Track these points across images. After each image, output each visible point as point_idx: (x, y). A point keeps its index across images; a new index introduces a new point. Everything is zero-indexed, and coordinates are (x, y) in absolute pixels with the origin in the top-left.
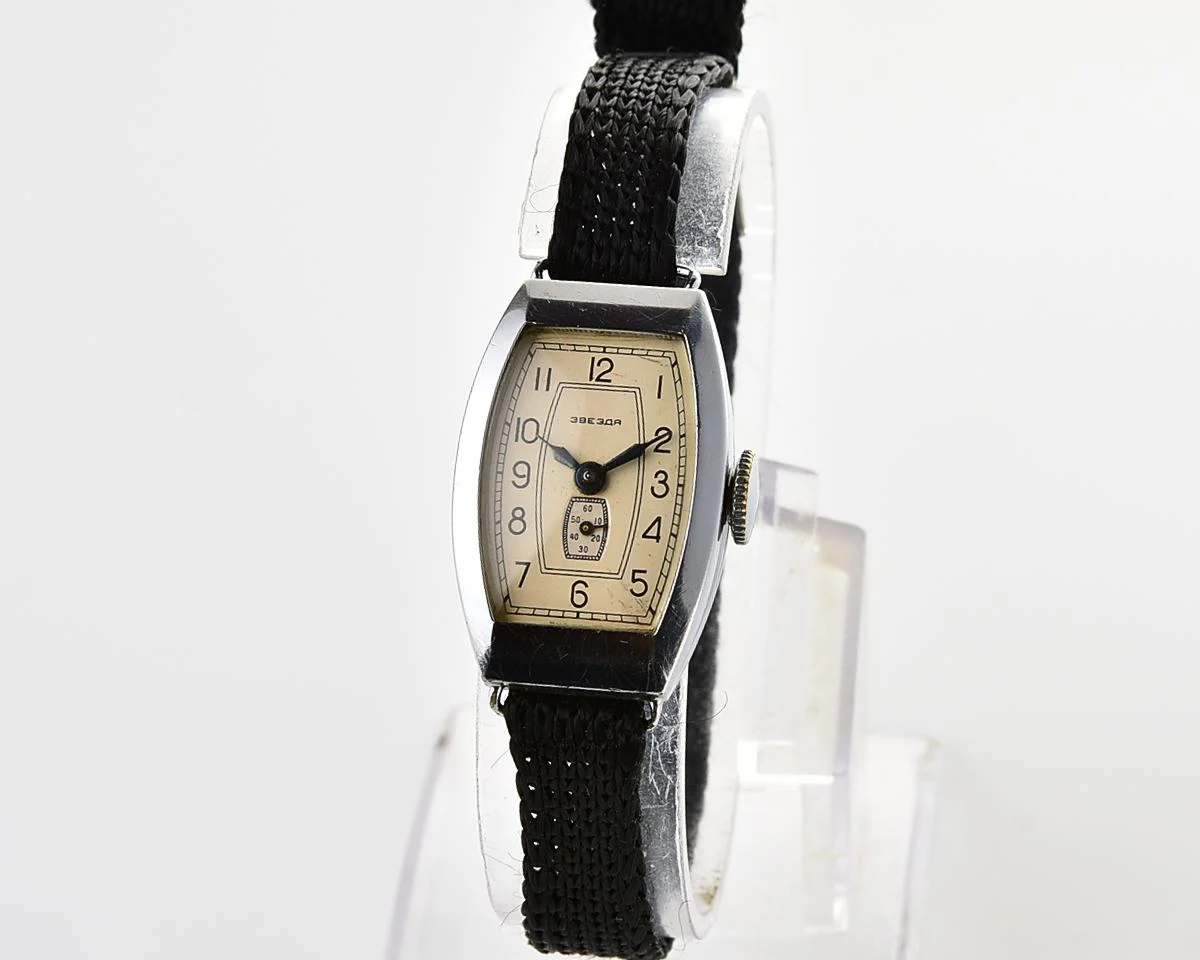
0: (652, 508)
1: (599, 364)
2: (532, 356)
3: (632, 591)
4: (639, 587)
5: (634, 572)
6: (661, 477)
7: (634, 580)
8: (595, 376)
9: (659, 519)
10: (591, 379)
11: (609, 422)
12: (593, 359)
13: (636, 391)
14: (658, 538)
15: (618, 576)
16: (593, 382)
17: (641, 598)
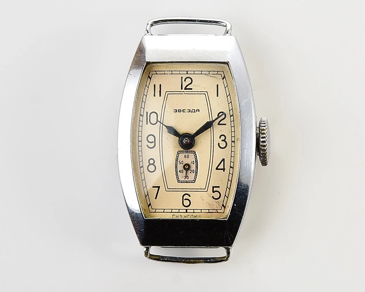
0: (219, 154)
1: (185, 81)
2: (150, 79)
3: (213, 197)
4: (216, 195)
5: (213, 187)
6: (223, 138)
7: (213, 192)
8: (184, 88)
9: (223, 160)
10: (182, 89)
11: (193, 111)
12: (182, 78)
13: (205, 93)
14: (224, 169)
15: (205, 190)
16: (183, 90)
17: (217, 200)
